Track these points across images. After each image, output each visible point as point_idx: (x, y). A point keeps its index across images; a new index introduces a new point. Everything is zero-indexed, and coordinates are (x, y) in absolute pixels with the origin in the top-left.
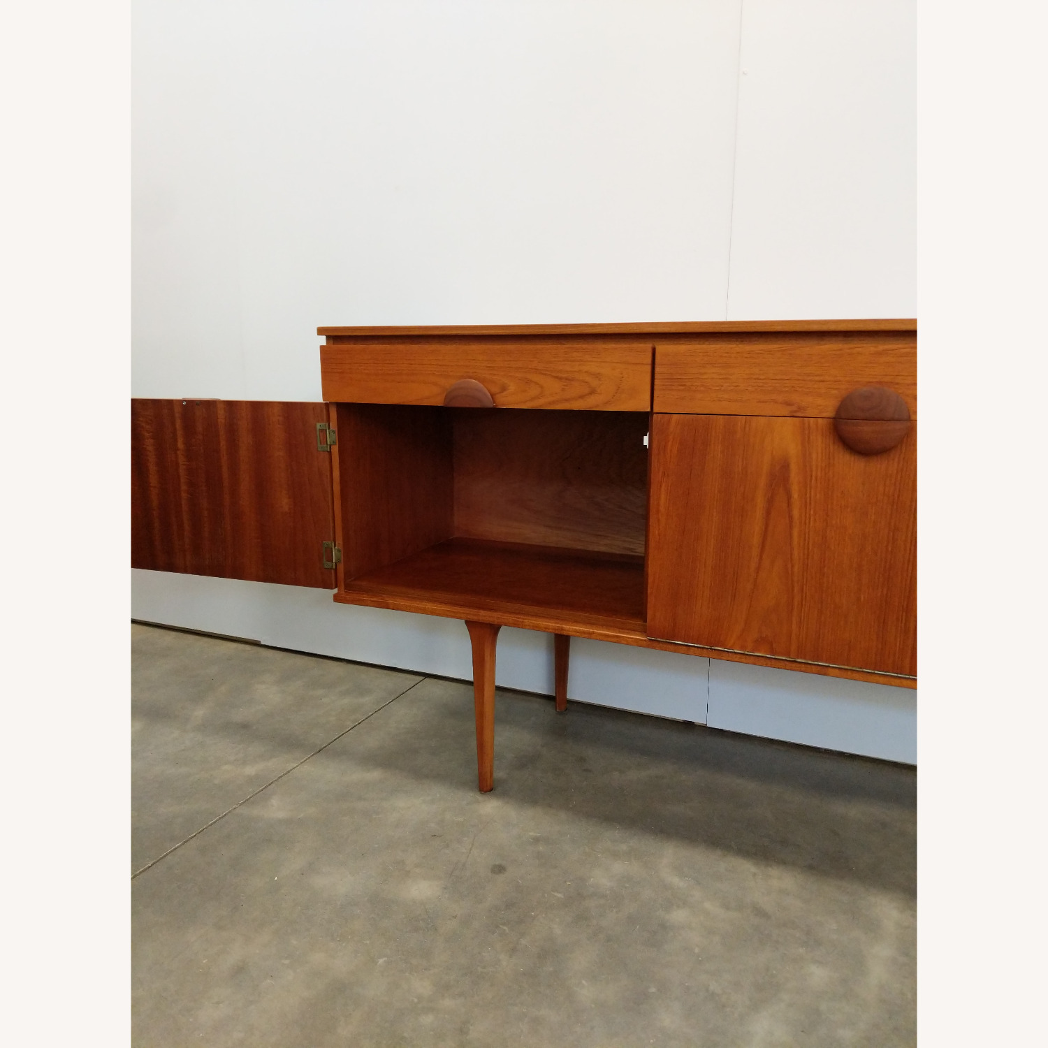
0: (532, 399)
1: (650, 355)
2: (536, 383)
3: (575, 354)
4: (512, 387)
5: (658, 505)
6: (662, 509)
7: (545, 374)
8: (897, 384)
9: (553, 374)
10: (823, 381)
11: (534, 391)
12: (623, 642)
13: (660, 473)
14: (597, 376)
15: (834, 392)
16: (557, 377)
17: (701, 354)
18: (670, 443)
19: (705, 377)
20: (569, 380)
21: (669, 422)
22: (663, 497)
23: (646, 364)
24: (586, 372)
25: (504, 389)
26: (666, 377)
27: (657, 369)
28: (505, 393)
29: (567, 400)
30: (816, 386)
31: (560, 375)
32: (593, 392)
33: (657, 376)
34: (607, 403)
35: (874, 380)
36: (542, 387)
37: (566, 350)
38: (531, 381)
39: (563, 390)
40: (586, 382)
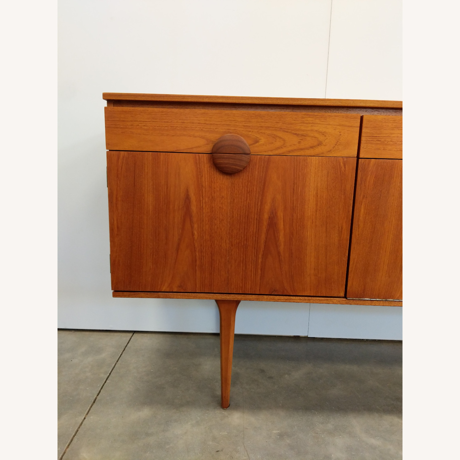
0: (277, 148)
1: (359, 121)
2: (280, 138)
3: (309, 119)
4: (263, 141)
5: (359, 216)
6: (361, 218)
7: (287, 132)
9: (293, 132)
11: (278, 143)
12: (331, 302)
13: (362, 197)
14: (323, 134)
16: (296, 134)
17: (391, 121)
18: (369, 177)
19: (393, 136)
20: (304, 136)
21: (369, 164)
22: (362, 210)
23: (357, 127)
24: (316, 131)
25: (257, 141)
26: (370, 135)
27: (363, 130)
28: (257, 144)
29: (302, 149)
31: (297, 132)
32: (320, 144)
33: (363, 134)
34: (329, 151)
36: (284, 140)
37: (302, 116)
38: (276, 136)
39: (299, 142)
40: (316, 138)
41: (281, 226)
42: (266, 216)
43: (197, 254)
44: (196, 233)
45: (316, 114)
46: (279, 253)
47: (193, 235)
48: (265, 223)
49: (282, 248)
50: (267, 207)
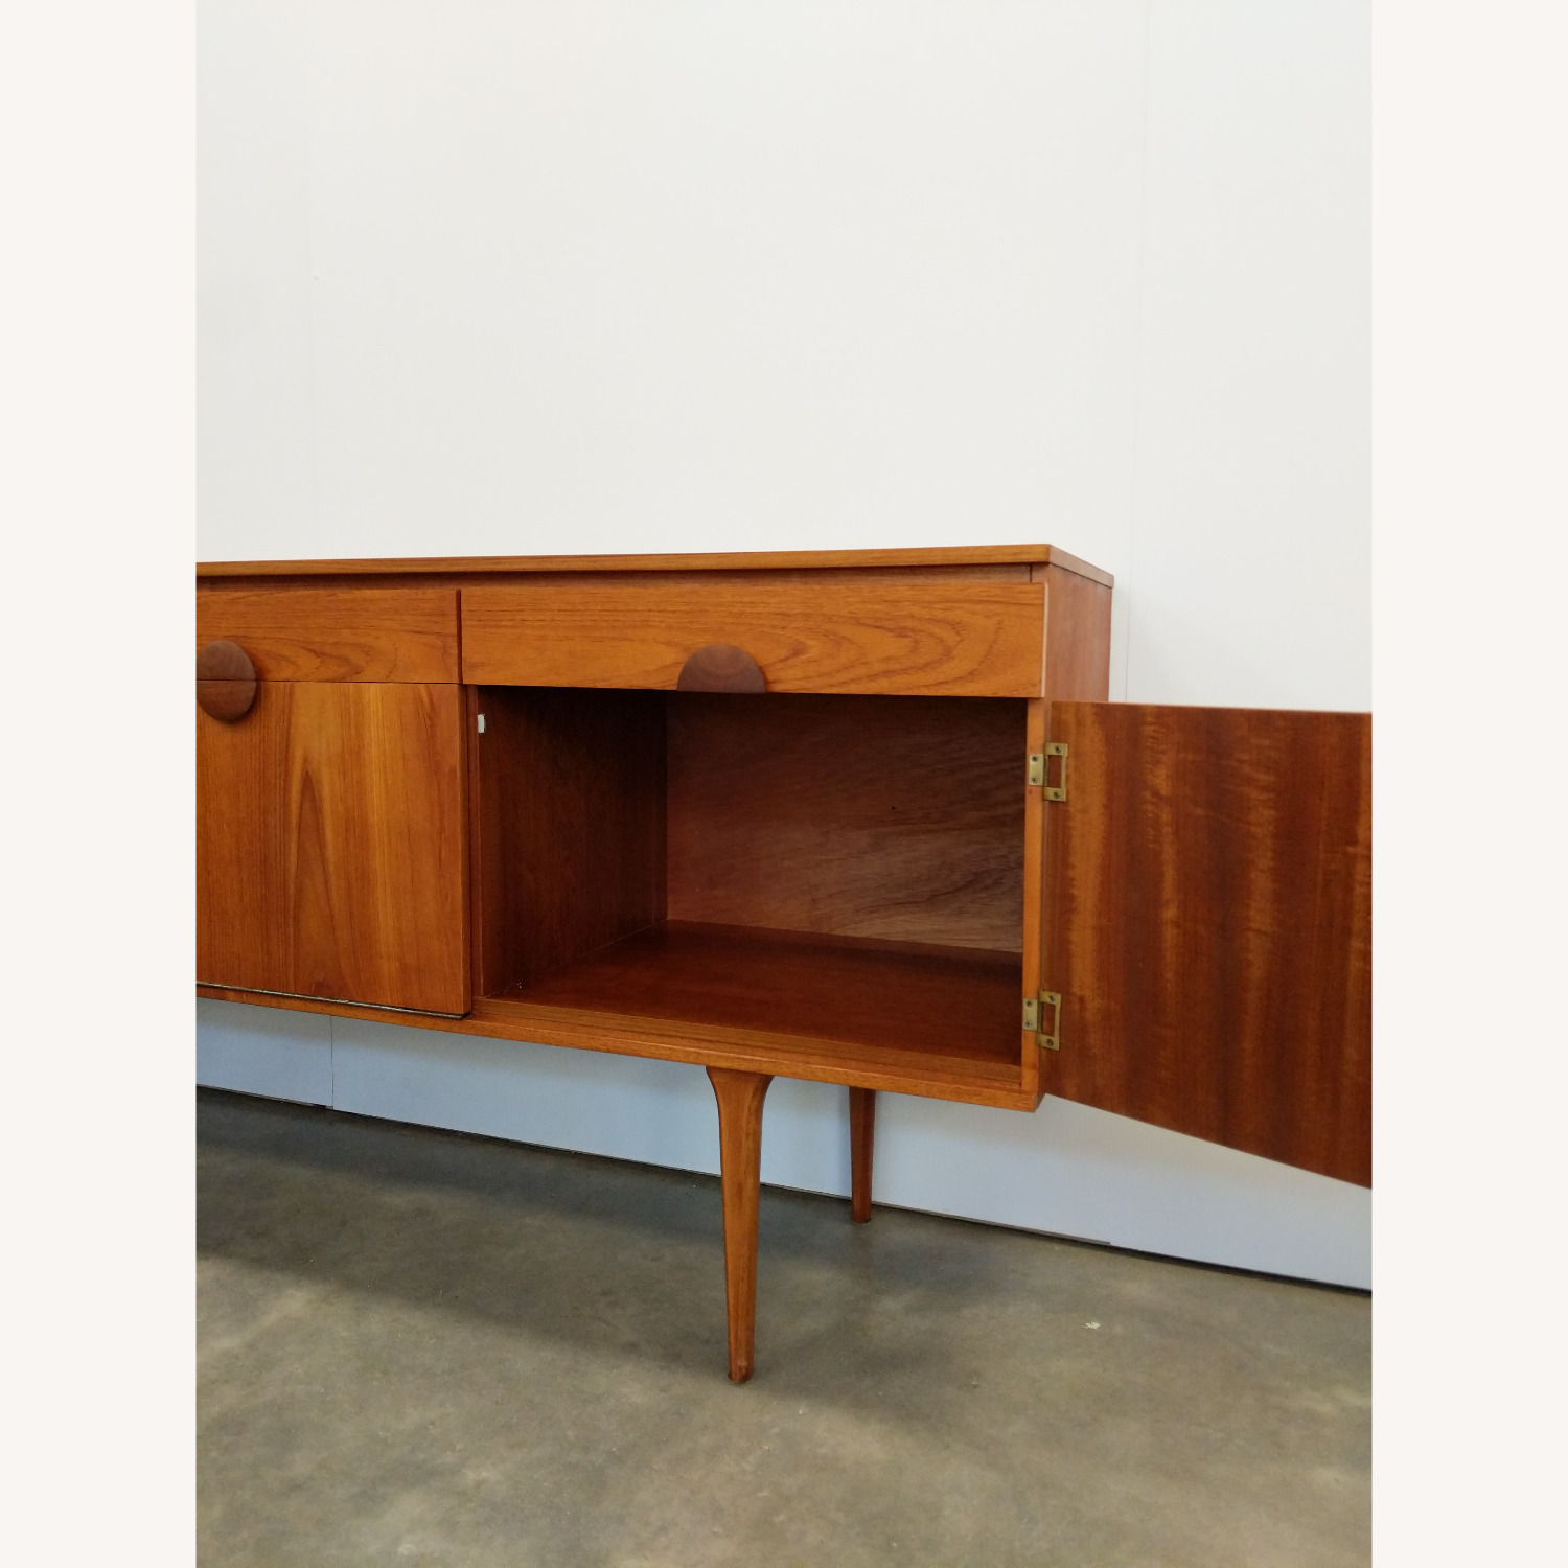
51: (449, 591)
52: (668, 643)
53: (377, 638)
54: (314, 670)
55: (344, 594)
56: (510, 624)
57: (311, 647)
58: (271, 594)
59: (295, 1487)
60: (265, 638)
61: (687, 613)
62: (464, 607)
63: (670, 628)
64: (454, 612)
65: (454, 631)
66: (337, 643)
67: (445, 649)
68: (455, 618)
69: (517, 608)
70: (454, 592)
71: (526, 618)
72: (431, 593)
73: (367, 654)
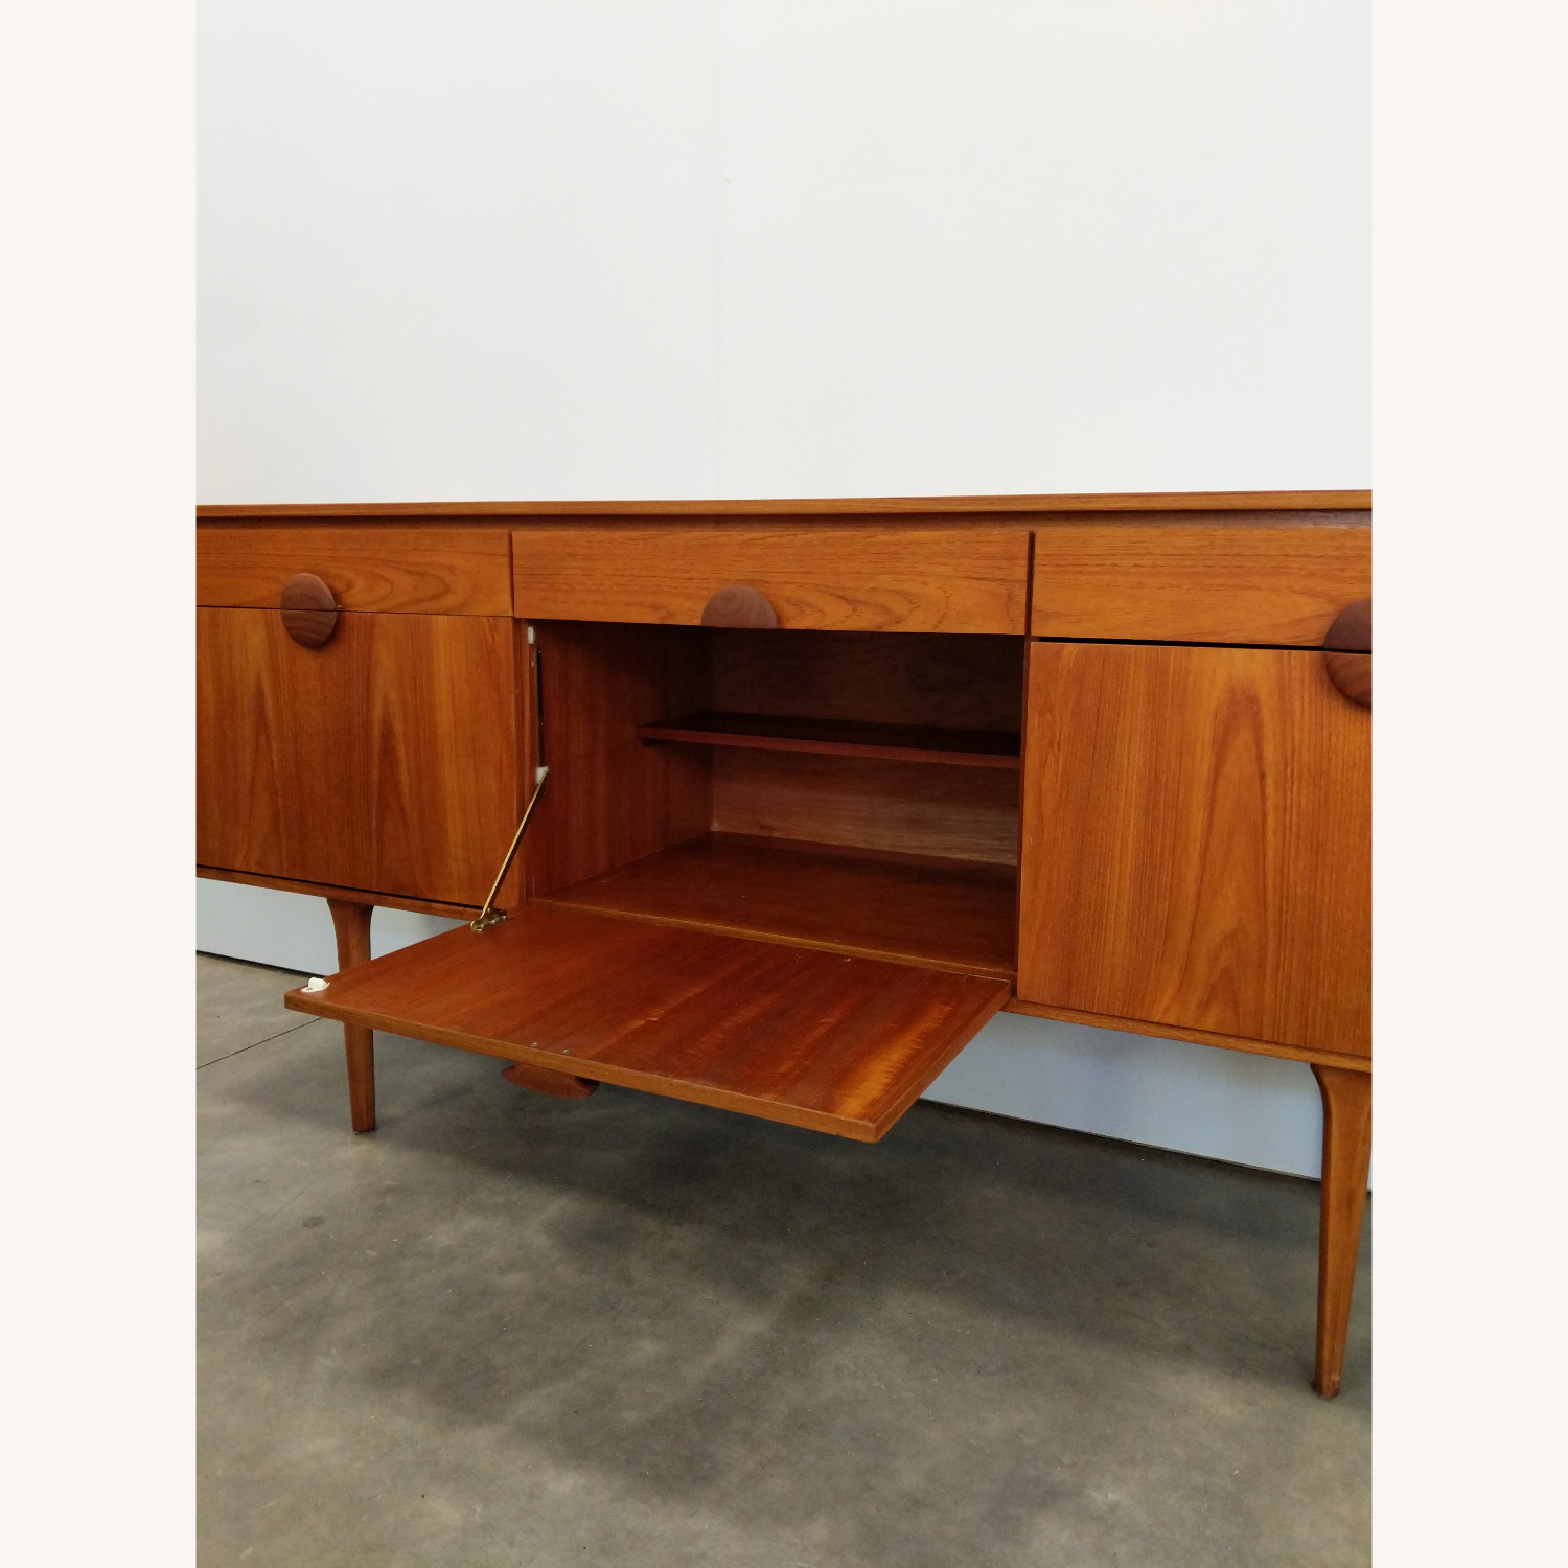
0: (382, 600)
1: (506, 543)
2: (386, 580)
3: (426, 542)
4: (359, 584)
7: (394, 567)
8: (767, 582)
9: (403, 567)
10: (690, 579)
11: (384, 590)
14: (451, 569)
15: (704, 593)
16: (407, 571)
17: (560, 543)
19: (567, 572)
20: (421, 574)
24: (439, 565)
25: (350, 586)
28: (353, 590)
29: (419, 601)
30: (684, 585)
31: (410, 568)
32: (447, 590)
33: (516, 570)
35: (743, 578)
36: (392, 584)
38: (379, 575)
39: (416, 587)
40: (440, 578)
41: (402, 752)
42: (376, 732)
43: (280, 800)
44: (275, 759)
45: (437, 531)
46: (402, 809)
47: (272, 762)
48: (377, 748)
49: (406, 797)
50: (377, 713)
51: (1020, 531)
52: (1308, 593)
53: (925, 584)
54: (843, 619)
55: (883, 536)
56: (1096, 569)
57: (841, 594)
58: (795, 535)
59: (916, 1504)
60: (785, 583)
61: (1338, 558)
62: (1038, 551)
63: (1312, 575)
64: (1025, 554)
65: (1024, 577)
66: (874, 589)
67: (1010, 597)
68: (1025, 562)
69: (1110, 552)
70: (1026, 535)
71: (1118, 562)
72: (996, 534)
73: (911, 602)
